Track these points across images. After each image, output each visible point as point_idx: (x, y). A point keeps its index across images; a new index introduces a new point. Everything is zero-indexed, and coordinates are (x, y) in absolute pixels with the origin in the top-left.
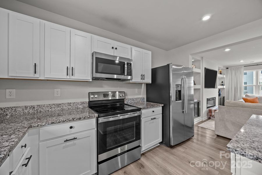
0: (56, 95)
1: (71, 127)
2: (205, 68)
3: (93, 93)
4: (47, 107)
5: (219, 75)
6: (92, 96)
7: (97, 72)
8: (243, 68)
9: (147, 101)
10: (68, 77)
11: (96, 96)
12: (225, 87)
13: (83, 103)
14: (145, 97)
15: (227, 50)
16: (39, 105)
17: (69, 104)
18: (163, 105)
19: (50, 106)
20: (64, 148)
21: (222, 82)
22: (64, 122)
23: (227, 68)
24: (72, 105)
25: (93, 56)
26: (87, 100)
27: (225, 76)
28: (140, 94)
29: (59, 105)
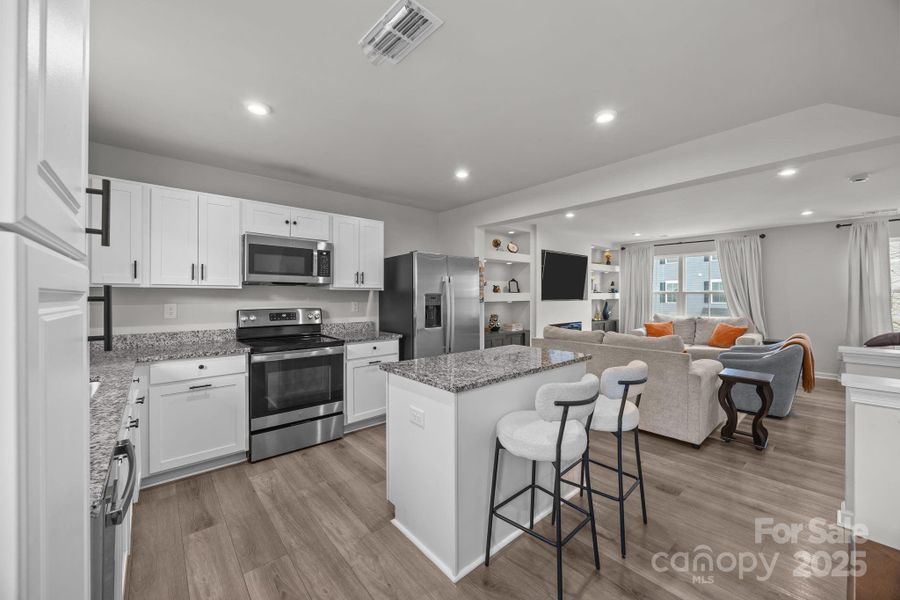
0: (167, 316)
1: (201, 367)
2: (543, 252)
3: (248, 313)
4: (151, 338)
5: (591, 267)
6: (244, 318)
7: (252, 270)
8: (652, 250)
9: (381, 330)
10: (195, 282)
11: (252, 318)
12: (617, 296)
13: (224, 332)
14: (377, 320)
15: (570, 215)
16: (135, 335)
17: (195, 334)
18: (401, 336)
19: (157, 337)
20: (189, 399)
21: (613, 284)
22: (188, 357)
23: (623, 249)
24: (200, 335)
25: (244, 241)
26: (233, 326)
27: (617, 269)
28: (364, 315)
29: (173, 335)
